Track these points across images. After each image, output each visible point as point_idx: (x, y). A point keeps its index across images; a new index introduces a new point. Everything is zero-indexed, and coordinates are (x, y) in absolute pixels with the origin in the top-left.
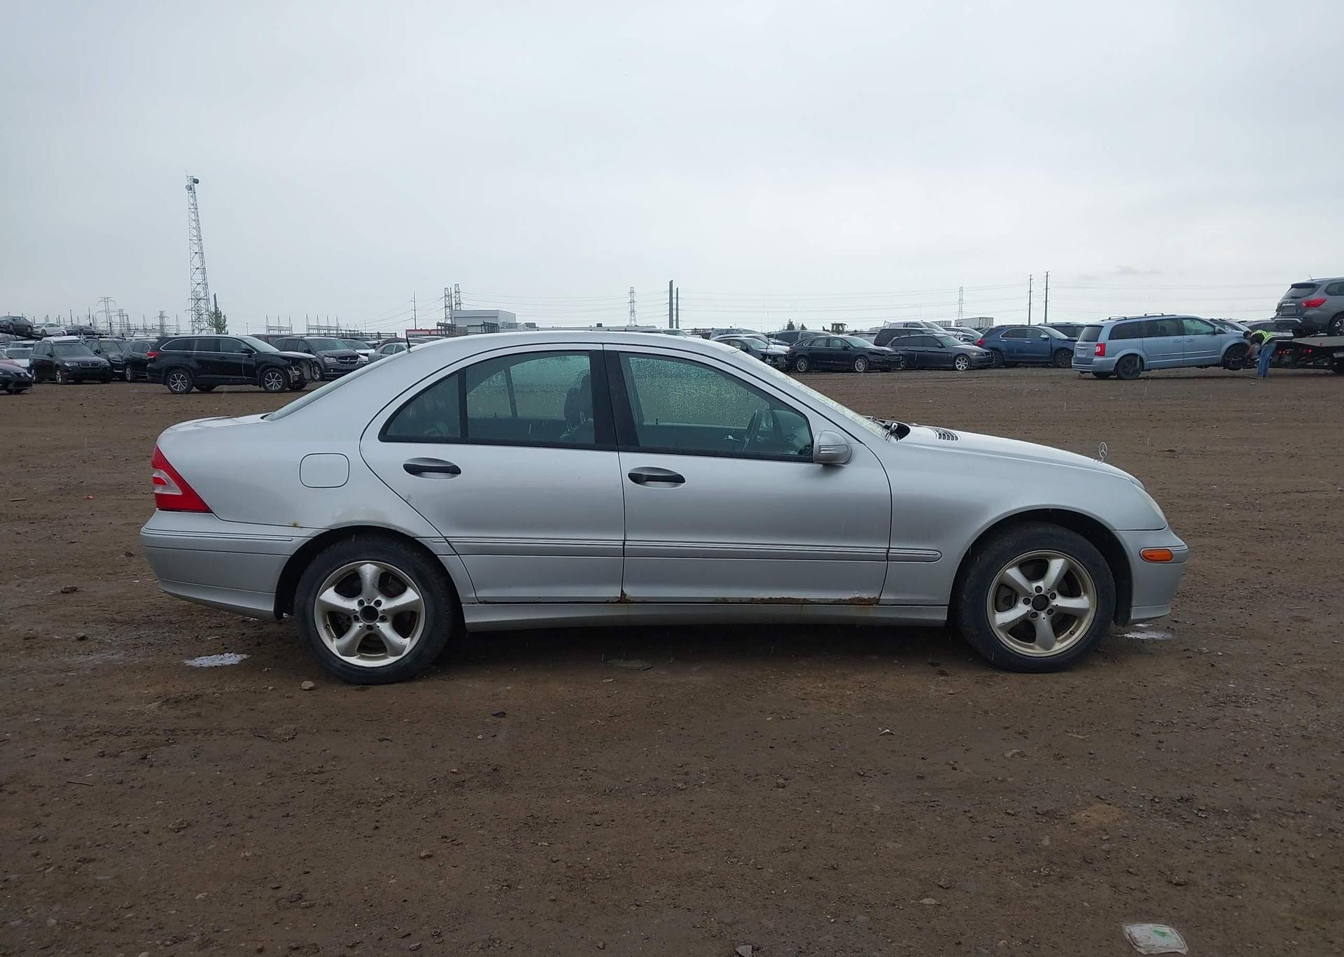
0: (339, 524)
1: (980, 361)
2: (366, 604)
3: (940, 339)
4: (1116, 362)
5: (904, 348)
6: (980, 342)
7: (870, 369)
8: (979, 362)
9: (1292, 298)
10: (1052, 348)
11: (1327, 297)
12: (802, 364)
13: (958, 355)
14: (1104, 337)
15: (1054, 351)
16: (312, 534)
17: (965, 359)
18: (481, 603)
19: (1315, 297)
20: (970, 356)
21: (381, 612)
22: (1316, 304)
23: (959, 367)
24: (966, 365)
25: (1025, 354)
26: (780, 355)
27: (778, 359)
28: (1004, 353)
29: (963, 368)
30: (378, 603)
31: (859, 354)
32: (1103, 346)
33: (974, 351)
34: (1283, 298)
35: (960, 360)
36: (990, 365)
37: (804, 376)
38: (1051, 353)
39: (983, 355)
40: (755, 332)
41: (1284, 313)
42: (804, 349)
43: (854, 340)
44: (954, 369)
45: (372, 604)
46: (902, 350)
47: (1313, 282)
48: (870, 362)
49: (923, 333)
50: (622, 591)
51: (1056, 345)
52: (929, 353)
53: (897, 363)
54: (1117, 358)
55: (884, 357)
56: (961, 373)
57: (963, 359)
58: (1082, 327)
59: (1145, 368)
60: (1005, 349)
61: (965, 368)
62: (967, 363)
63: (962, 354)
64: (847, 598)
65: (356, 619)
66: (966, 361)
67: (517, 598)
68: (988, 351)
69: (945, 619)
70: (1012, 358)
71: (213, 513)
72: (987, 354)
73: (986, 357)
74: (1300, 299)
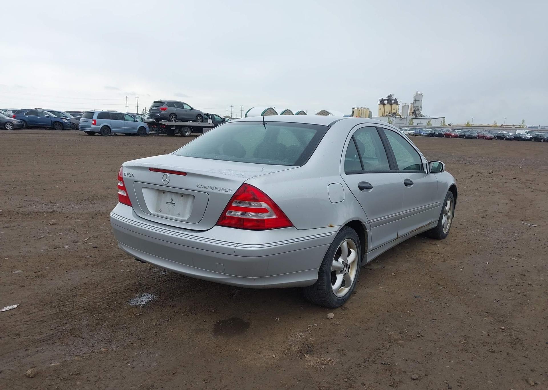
1: (18, 126)
2: (345, 263)
4: (100, 128)
6: (13, 116)
9: (156, 106)
10: (51, 121)
11: (167, 107)
13: (6, 122)
14: (95, 117)
15: (52, 123)
16: (338, 229)
18: (372, 250)
19: (163, 107)
20: (12, 122)
21: (349, 265)
22: (164, 109)
23: (8, 128)
24: (11, 127)
25: (38, 123)
29: (10, 128)
30: (347, 260)
32: (95, 121)
33: (15, 121)
34: (151, 106)
35: (8, 125)
36: (22, 128)
38: (51, 123)
39: (20, 123)
41: (153, 112)
44: (6, 129)
47: (161, 101)
51: (53, 120)
54: (101, 126)
56: (9, 131)
58: (83, 112)
59: (111, 132)
60: (28, 121)
61: (11, 128)
62: (12, 126)
63: (10, 122)
64: (428, 223)
65: (341, 272)
66: (11, 125)
67: (379, 245)
68: (21, 121)
69: (437, 225)
70: (32, 125)
71: (294, 226)
72: (21, 122)
73: (20, 124)
74: (158, 107)
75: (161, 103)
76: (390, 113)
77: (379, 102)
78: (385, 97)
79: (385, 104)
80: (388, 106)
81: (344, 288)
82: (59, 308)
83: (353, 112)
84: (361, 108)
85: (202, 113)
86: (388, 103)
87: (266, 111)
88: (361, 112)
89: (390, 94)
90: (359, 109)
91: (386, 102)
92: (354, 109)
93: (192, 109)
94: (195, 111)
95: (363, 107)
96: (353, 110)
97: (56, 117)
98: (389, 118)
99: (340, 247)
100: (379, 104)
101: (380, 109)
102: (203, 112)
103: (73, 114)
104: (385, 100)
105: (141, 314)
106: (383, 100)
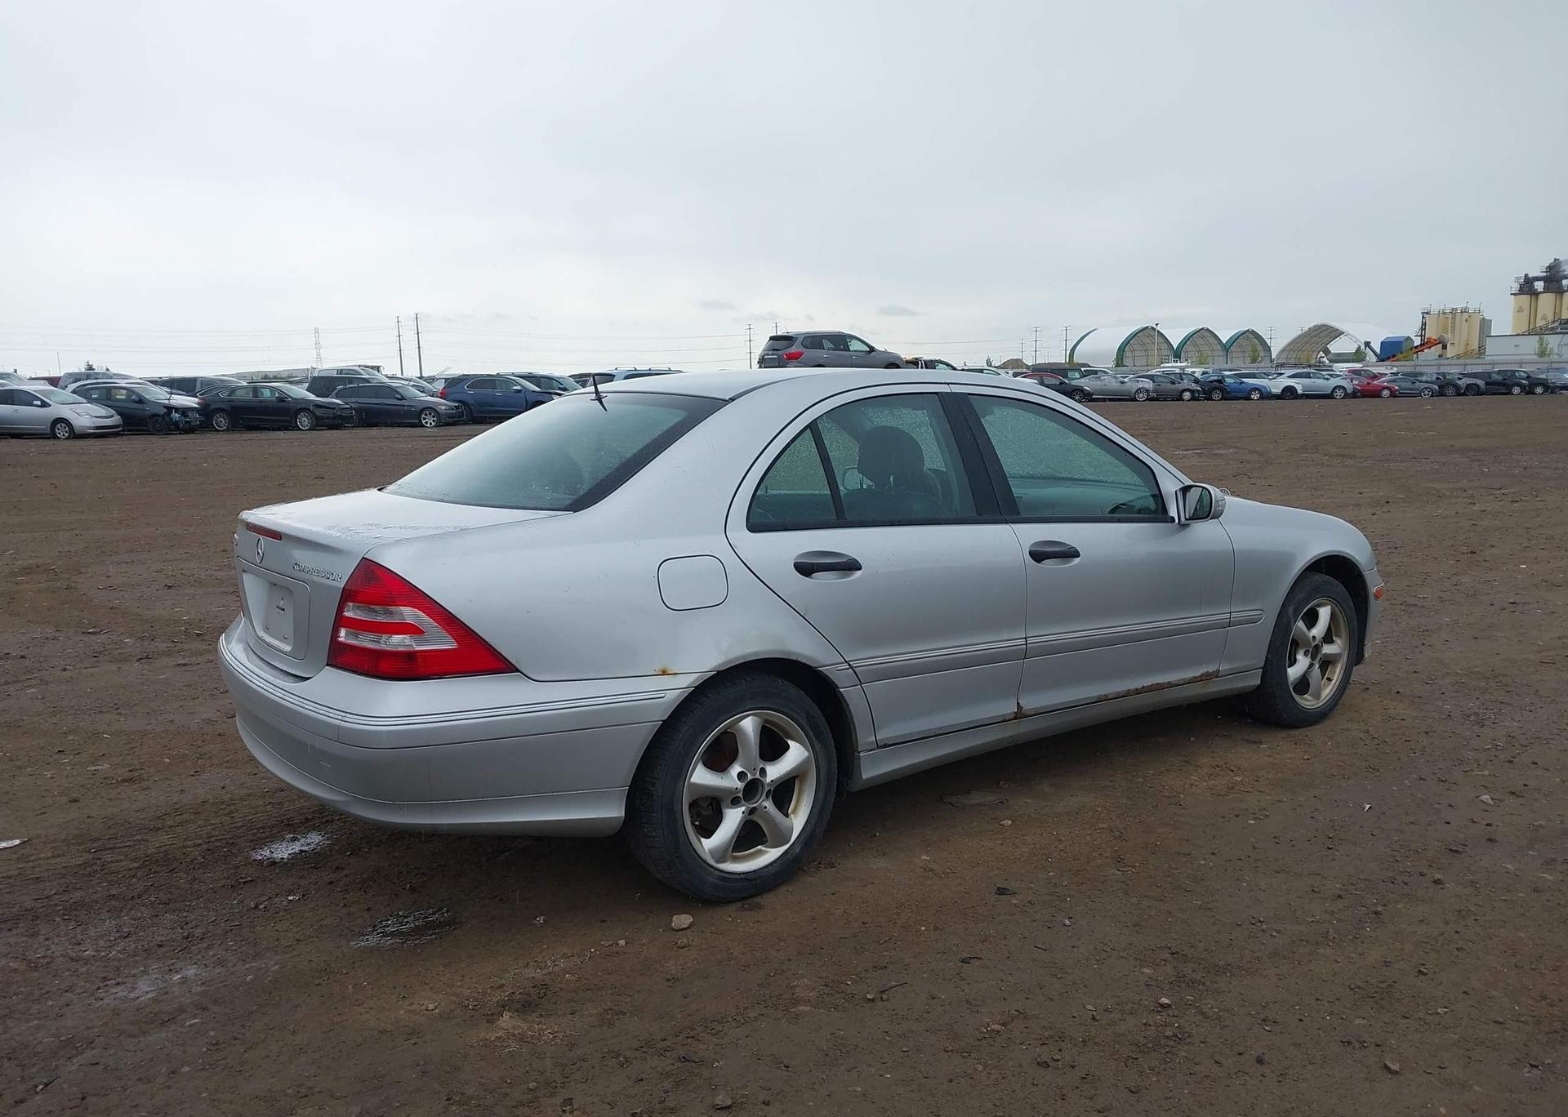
0: (730, 661)
1: (451, 416)
2: (750, 777)
3: (399, 390)
5: (353, 400)
6: (441, 393)
7: (318, 426)
8: (449, 417)
9: (774, 350)
10: (527, 400)
11: (802, 349)
12: (221, 421)
13: (424, 409)
16: (692, 683)
17: (433, 414)
18: (882, 747)
19: (794, 349)
20: (437, 408)
21: (768, 784)
22: (795, 357)
23: (426, 423)
24: (434, 421)
25: (497, 408)
26: (192, 409)
27: (189, 413)
28: (472, 407)
29: (431, 424)
30: (763, 772)
31: (301, 407)
33: (444, 405)
34: (764, 350)
35: (426, 415)
36: (459, 421)
37: (230, 436)
39: (453, 409)
40: (131, 378)
42: (222, 401)
43: (290, 390)
44: (422, 426)
45: (758, 776)
46: (354, 402)
48: (317, 418)
49: (370, 382)
50: (1018, 703)
52: (385, 407)
53: (349, 419)
55: (334, 411)
56: (429, 430)
57: (430, 414)
60: (473, 402)
61: (433, 424)
62: (435, 419)
63: (428, 408)
64: (1199, 674)
65: (735, 802)
66: (433, 417)
67: (918, 733)
68: (456, 404)
69: (1259, 683)
70: (482, 412)
71: (519, 671)
72: (457, 407)
73: (454, 411)
74: (779, 352)
75: (788, 339)
76: (1554, 322)
77: (1516, 287)
78: (1537, 271)
79: (1535, 294)
80: (1547, 301)
81: (764, 849)
82: (98, 853)
83: (1424, 324)
84: (1453, 311)
85: (902, 359)
86: (1546, 290)
87: (1133, 337)
88: (1454, 323)
89: (1555, 260)
90: (1444, 313)
91: (1539, 286)
92: (1427, 313)
93: (872, 349)
94: (882, 356)
95: (1460, 306)
96: (1423, 317)
97: (539, 390)
98: (1540, 338)
99: (725, 733)
100: (1515, 294)
101: (1520, 310)
102: (903, 357)
103: (582, 381)
104: (1538, 279)
105: (251, 881)
106: (1529, 279)
